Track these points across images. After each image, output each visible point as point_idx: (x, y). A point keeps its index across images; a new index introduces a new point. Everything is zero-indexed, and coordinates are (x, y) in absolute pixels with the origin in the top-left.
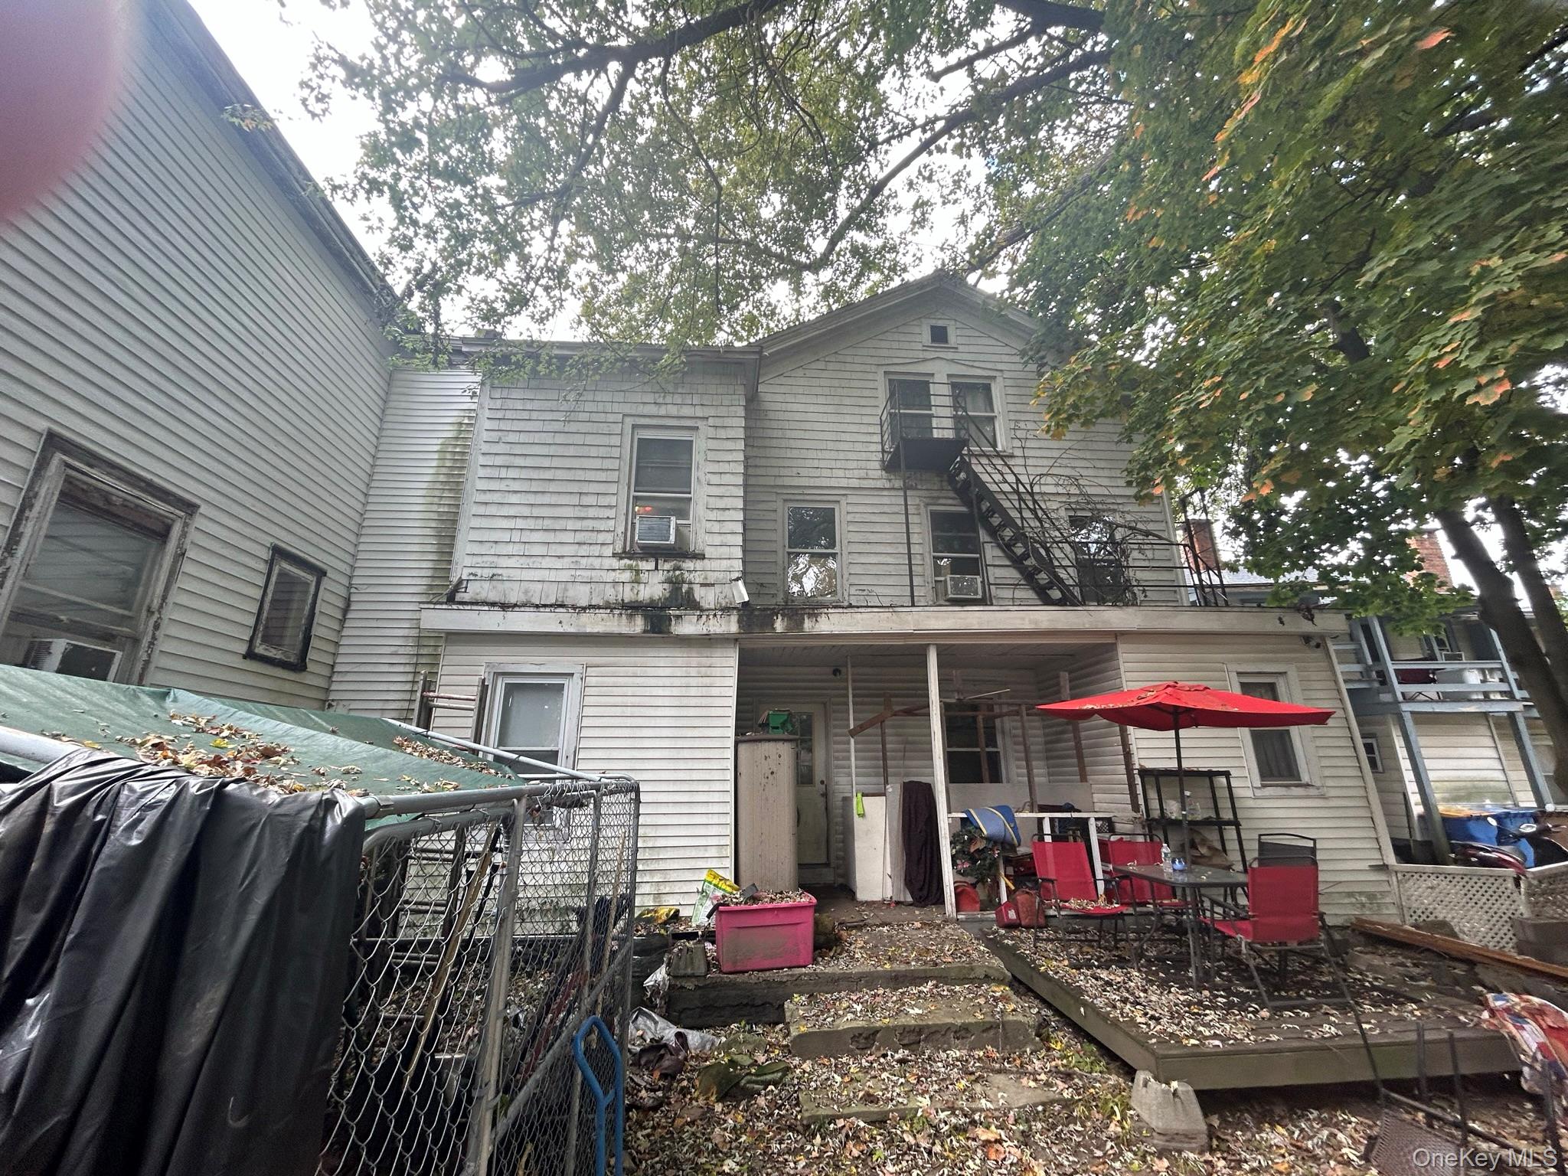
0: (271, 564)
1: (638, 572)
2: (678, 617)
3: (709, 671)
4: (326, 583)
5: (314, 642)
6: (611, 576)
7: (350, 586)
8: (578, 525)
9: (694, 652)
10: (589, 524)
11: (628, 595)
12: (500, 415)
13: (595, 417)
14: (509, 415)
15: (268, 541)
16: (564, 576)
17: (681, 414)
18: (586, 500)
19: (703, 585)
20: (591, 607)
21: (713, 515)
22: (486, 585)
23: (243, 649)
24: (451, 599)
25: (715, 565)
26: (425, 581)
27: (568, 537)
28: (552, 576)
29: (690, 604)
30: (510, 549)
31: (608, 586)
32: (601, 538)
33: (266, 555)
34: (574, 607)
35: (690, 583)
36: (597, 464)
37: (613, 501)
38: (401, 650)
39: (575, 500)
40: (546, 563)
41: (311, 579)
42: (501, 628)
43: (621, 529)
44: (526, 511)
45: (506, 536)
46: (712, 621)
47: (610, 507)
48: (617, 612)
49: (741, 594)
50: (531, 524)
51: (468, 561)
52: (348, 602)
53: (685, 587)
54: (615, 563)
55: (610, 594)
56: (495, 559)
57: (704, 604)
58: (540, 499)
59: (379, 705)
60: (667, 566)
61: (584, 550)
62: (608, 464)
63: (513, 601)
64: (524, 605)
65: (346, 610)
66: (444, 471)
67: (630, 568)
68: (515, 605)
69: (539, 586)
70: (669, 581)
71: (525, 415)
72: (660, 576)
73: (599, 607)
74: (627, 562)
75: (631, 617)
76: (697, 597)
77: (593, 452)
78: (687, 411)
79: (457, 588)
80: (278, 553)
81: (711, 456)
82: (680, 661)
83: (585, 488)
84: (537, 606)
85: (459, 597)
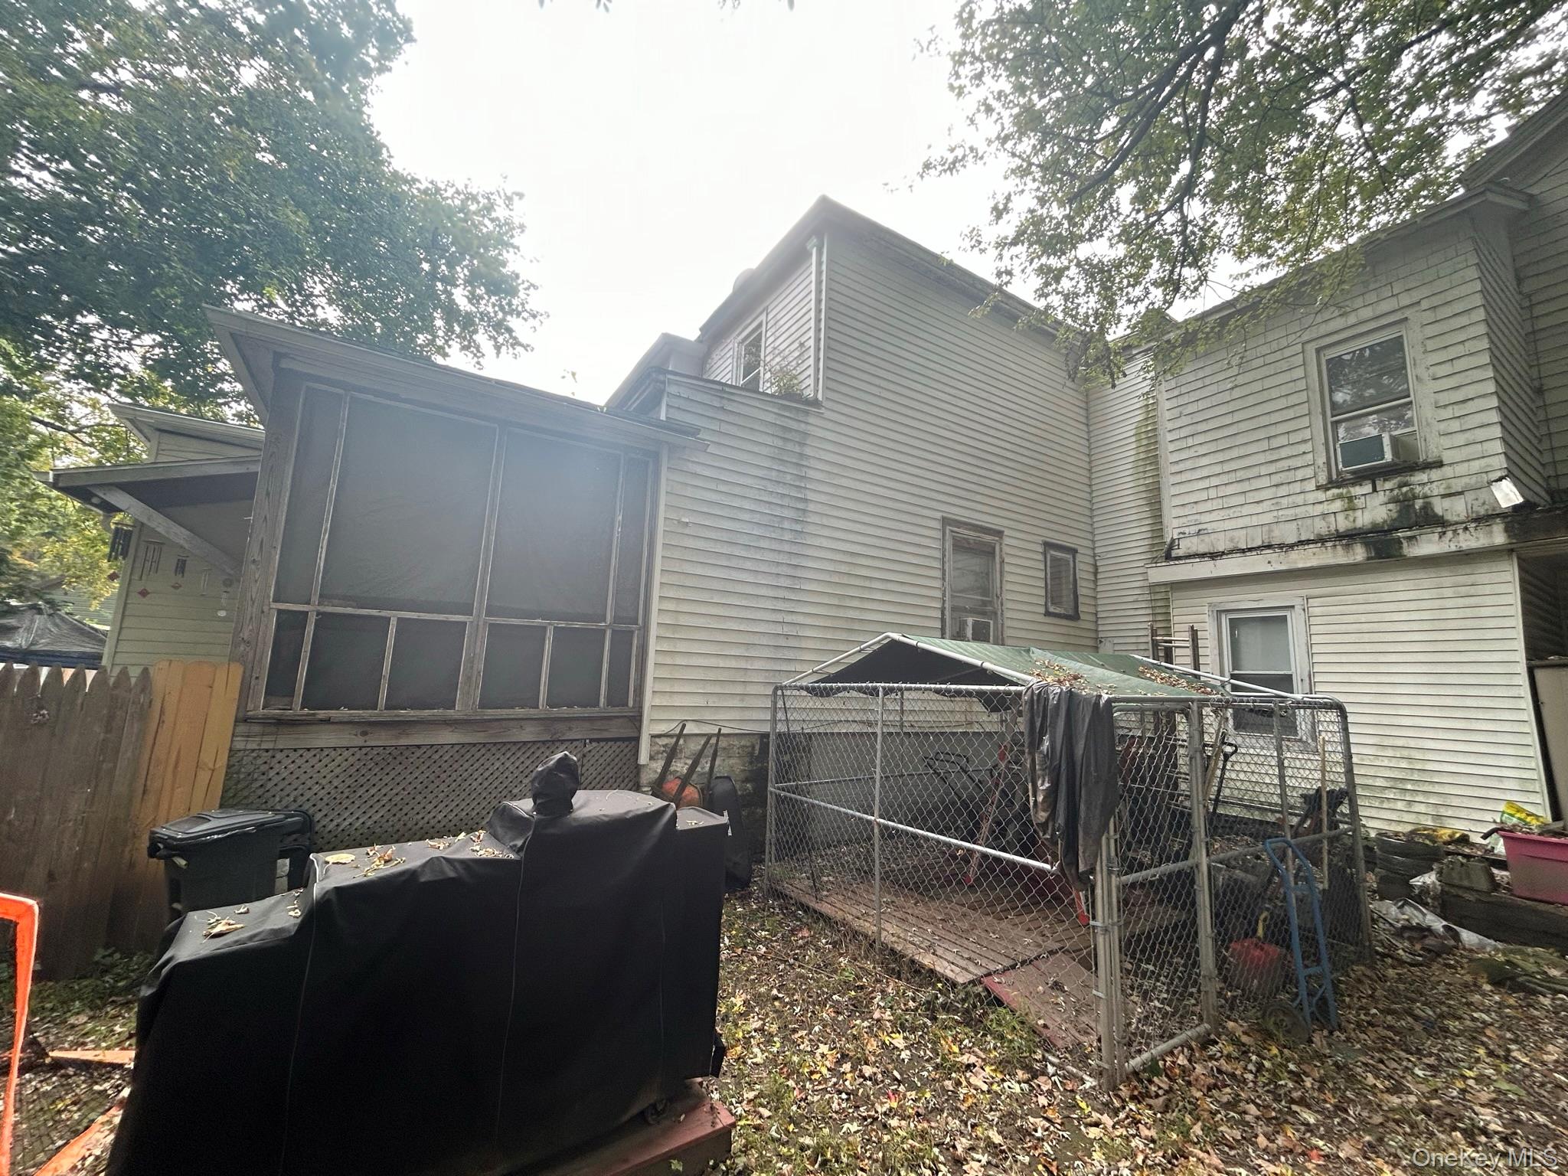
0: (1045, 554)
1: (1351, 499)
2: (1410, 539)
3: (1472, 590)
4: (1079, 558)
5: (1081, 600)
6: (1319, 509)
7: (1094, 556)
8: (1272, 468)
9: (1444, 571)
10: (1285, 464)
11: (1343, 524)
12: (1176, 392)
13: (1270, 359)
14: (1184, 390)
15: (1040, 540)
16: (1267, 518)
17: (1378, 313)
18: (1275, 443)
19: (1444, 496)
20: (1301, 543)
21: (1447, 413)
22: (1195, 540)
23: (1042, 610)
24: (1168, 557)
25: (1461, 469)
26: (1146, 542)
27: (1265, 482)
28: (1255, 521)
29: (1431, 520)
30: (1208, 506)
31: (1317, 520)
32: (1300, 474)
33: (1041, 549)
34: (1281, 546)
35: (1426, 497)
36: (1282, 403)
37: (1307, 434)
38: (1140, 598)
39: (1265, 445)
40: (1246, 510)
41: (1069, 557)
42: (1214, 575)
43: (1321, 460)
44: (1218, 469)
45: (1204, 495)
46: (1462, 536)
47: (1305, 441)
48: (1329, 544)
49: (1508, 495)
50: (1225, 479)
51: (1176, 523)
52: (1096, 567)
53: (1418, 504)
54: (1321, 496)
55: (1321, 527)
56: (1197, 517)
57: (1448, 517)
58: (1227, 455)
59: (1134, 640)
60: (1388, 485)
61: (1283, 491)
62: (1293, 400)
63: (1221, 549)
64: (1231, 552)
65: (1096, 573)
66: (1142, 449)
67: (1340, 497)
68: (1223, 553)
69: (1244, 532)
70: (1394, 500)
71: (1199, 384)
72: (1381, 497)
73: (1308, 542)
74: (1335, 491)
75: (1347, 547)
76: (1439, 510)
77: (1274, 393)
78: (1385, 307)
79: (1171, 548)
80: (1048, 545)
81: (1431, 345)
82: (1426, 583)
83: (1273, 431)
84: (1243, 551)
85: (1174, 554)
